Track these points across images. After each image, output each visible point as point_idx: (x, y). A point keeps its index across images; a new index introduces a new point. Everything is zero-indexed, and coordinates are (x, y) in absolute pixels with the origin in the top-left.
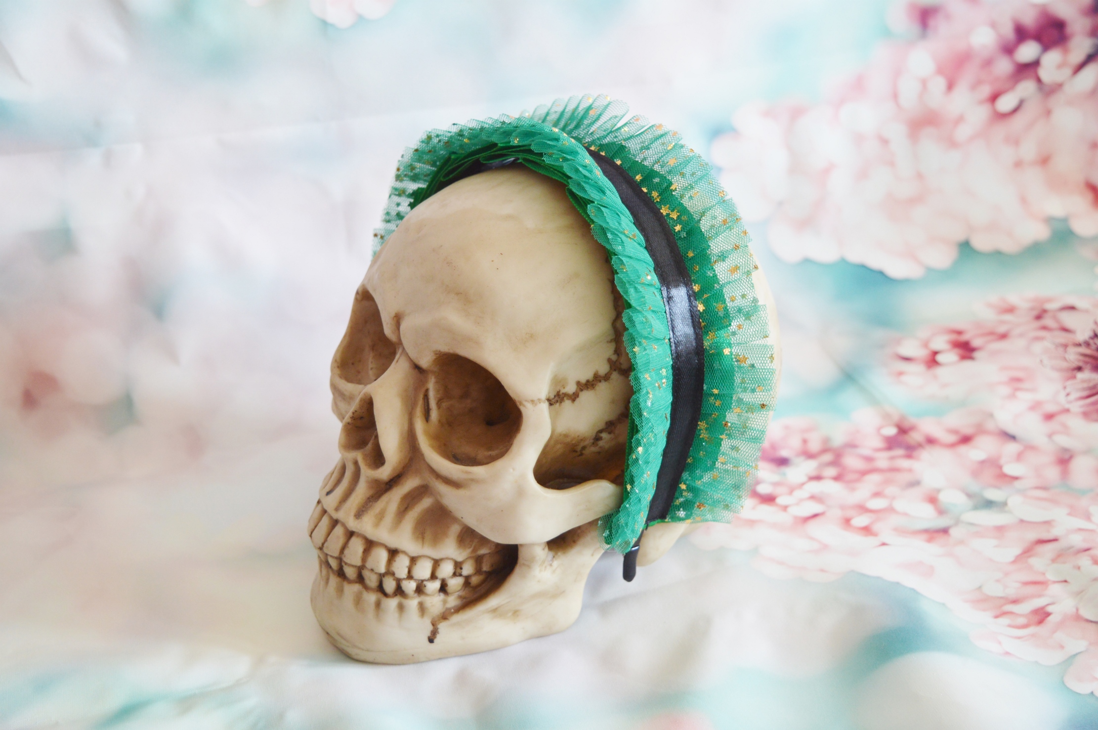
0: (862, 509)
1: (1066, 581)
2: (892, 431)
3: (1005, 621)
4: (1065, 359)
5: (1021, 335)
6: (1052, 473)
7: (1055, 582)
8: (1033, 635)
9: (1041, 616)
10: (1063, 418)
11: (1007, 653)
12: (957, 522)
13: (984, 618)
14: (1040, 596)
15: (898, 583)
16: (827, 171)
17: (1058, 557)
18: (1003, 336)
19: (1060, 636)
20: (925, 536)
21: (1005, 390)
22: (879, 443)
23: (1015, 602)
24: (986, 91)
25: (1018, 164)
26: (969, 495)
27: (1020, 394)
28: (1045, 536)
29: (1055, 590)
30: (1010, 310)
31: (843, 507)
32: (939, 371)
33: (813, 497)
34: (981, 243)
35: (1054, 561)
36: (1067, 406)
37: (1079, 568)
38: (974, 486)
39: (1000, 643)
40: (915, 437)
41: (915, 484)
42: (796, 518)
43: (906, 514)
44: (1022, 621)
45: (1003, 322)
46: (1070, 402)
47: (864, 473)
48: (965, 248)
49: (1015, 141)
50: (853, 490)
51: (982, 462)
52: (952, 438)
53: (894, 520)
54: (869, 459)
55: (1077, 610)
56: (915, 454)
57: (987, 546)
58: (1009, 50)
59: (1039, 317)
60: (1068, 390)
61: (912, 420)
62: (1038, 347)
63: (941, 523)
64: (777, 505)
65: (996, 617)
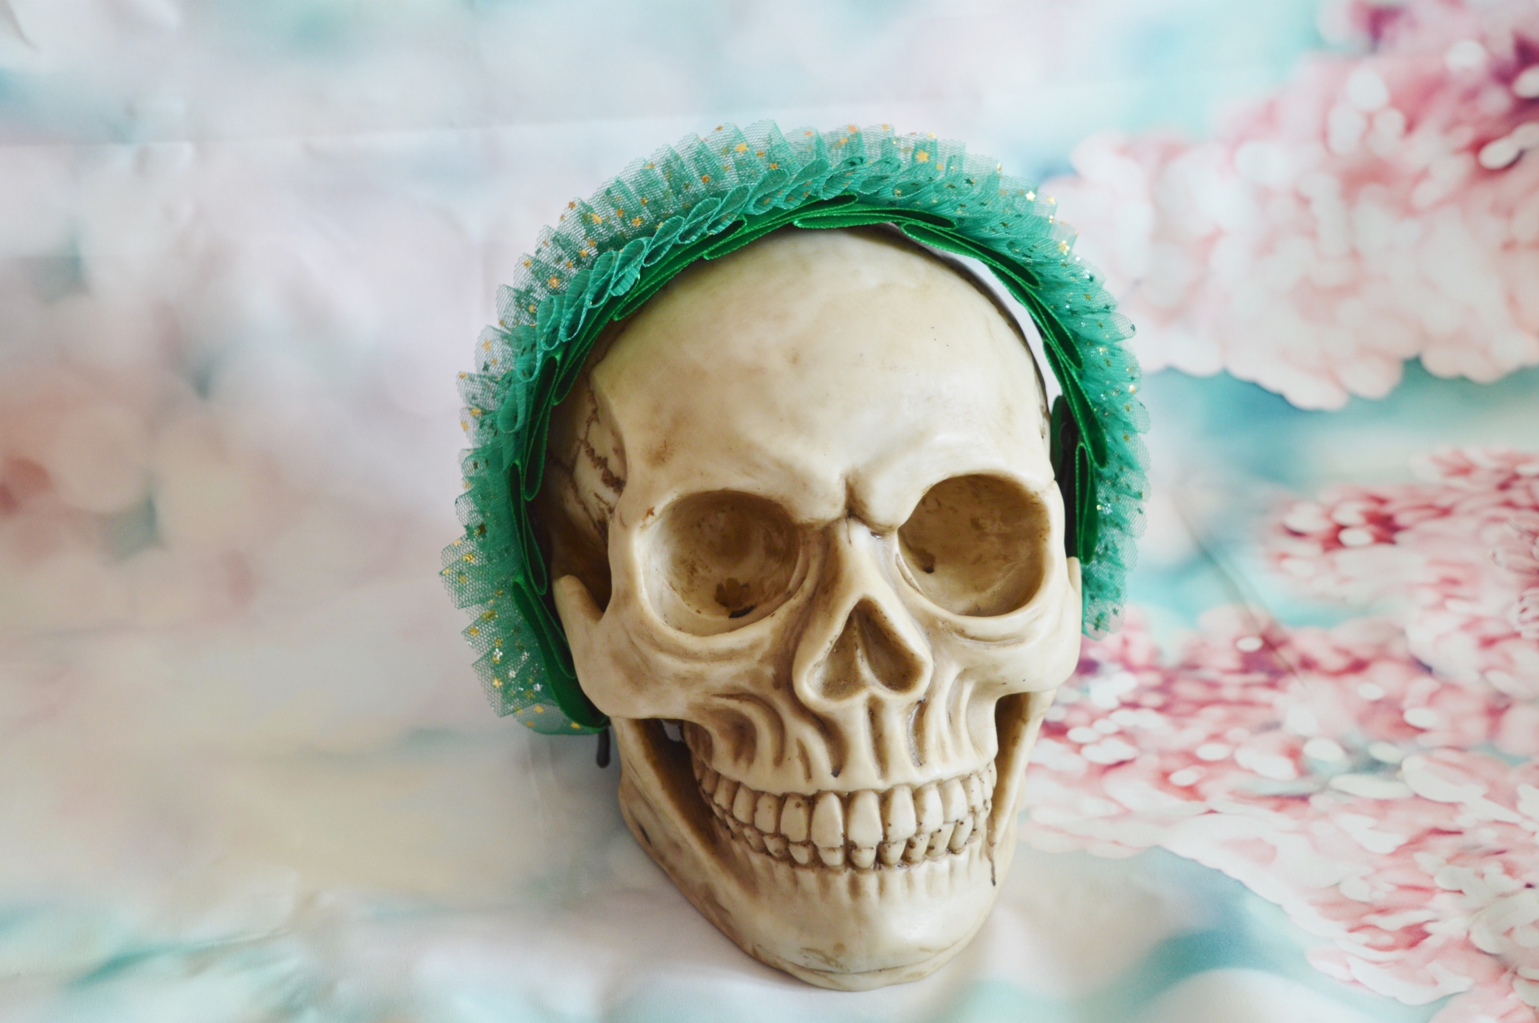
0: (1190, 758)
1: (1460, 892)
2: (1253, 644)
3: (1363, 937)
4: (1531, 555)
5: (1471, 513)
6: (1476, 728)
7: (1445, 891)
8: (1398, 962)
9: (1416, 935)
10: (1508, 646)
11: (1355, 982)
12: (1324, 787)
13: (1334, 930)
14: (1419, 908)
15: (1219, 871)
16: (1212, 239)
17: (1458, 857)
18: (1445, 512)
19: (1435, 967)
20: (1273, 803)
21: (1429, 596)
22: (1231, 662)
23: (1382, 911)
24: (1467, 135)
25: (1509, 246)
26: (1348, 751)
27: (1452, 604)
28: (1445, 824)
29: (1443, 902)
30: (1465, 470)
31: (1162, 753)
32: (1340, 556)
33: (1121, 733)
34: (1437, 362)
35: (1449, 861)
36: (1518, 628)
37: (1483, 876)
38: (1357, 737)
39: (1348, 966)
40: (1287, 656)
41: (1273, 726)
42: (1091, 764)
43: (1252, 772)
44: (1387, 940)
45: (1449, 489)
46: (1523, 623)
47: (1202, 704)
48: (1414, 367)
49: (1507, 212)
50: (1182, 727)
51: (1377, 703)
52: (1338, 662)
53: (1233, 779)
54: (1212, 685)
55: (1469, 934)
56: (1281, 682)
57: (1359, 826)
58: (1505, 77)
59: (1504, 486)
60: (1525, 604)
61: (1287, 630)
62: (1493, 533)
63: (1301, 787)
64: (1069, 742)
65: (1352, 930)
